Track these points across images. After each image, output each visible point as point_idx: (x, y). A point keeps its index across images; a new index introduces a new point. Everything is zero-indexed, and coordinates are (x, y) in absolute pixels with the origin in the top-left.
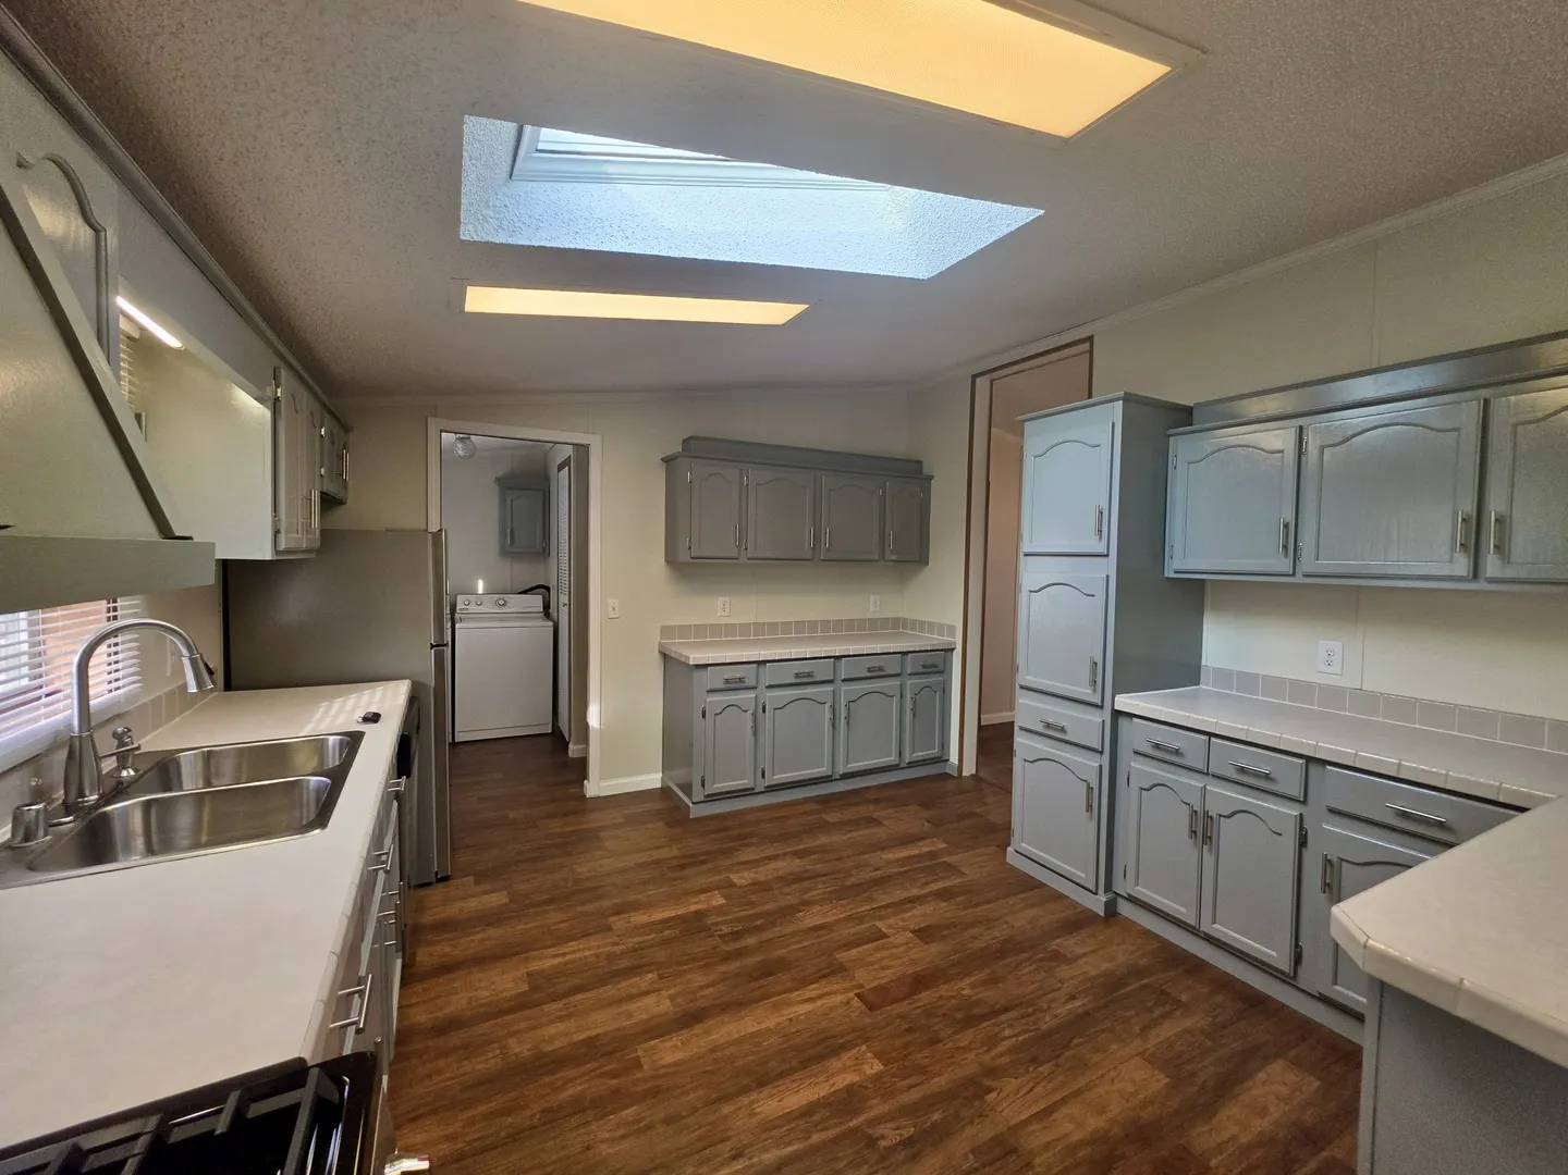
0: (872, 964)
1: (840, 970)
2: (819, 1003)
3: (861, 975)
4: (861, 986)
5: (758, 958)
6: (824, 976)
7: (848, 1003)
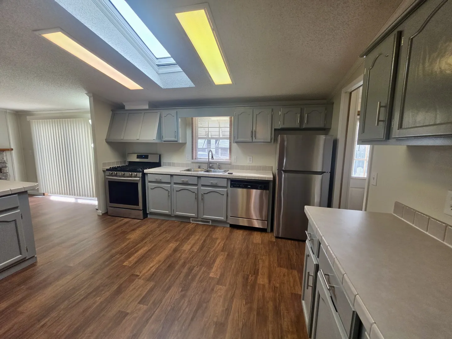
0: (139, 288)
1: (149, 279)
2: (149, 268)
3: (141, 282)
4: (139, 279)
5: (177, 268)
6: (153, 274)
7: (140, 273)
